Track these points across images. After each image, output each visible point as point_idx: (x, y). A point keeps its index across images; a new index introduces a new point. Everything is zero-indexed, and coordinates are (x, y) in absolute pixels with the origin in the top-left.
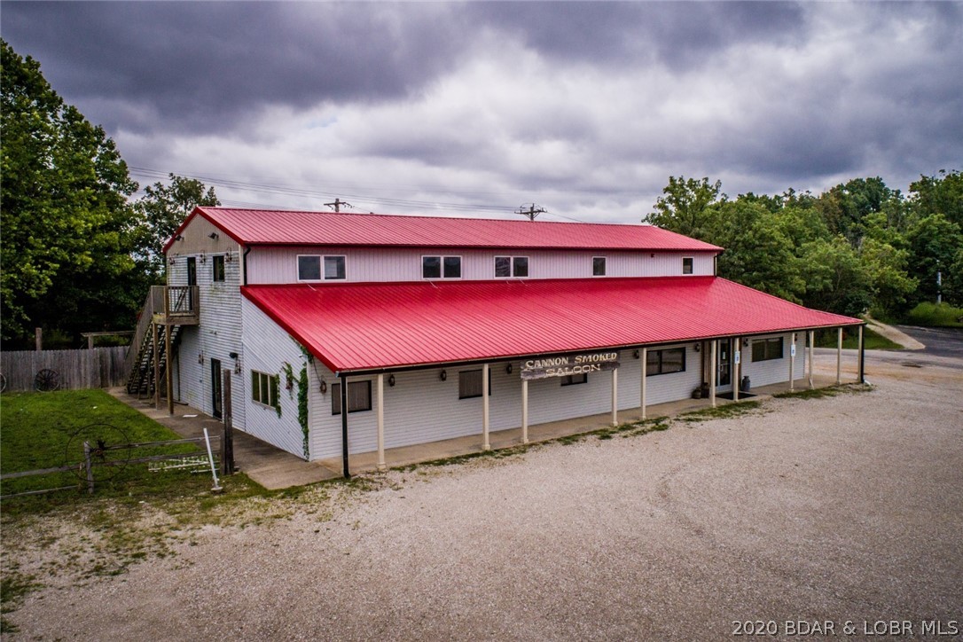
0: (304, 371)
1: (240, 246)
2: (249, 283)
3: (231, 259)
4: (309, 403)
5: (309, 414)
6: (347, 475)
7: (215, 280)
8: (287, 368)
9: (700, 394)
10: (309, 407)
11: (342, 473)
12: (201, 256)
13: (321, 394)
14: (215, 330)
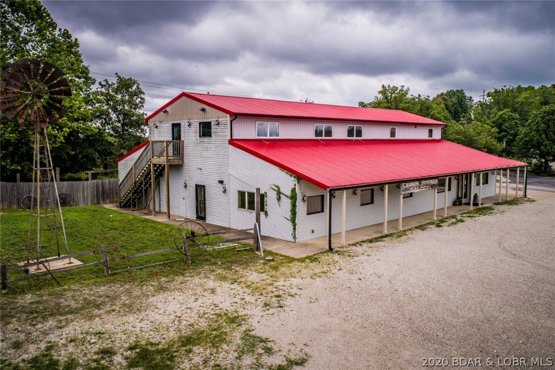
0: (295, 189)
1: (228, 115)
2: (233, 138)
3: (219, 123)
4: (297, 208)
5: (297, 215)
6: (331, 249)
7: (200, 137)
8: (276, 189)
9: (458, 203)
10: (297, 211)
11: (328, 248)
12: (188, 122)
13: (302, 203)
14: (200, 167)
